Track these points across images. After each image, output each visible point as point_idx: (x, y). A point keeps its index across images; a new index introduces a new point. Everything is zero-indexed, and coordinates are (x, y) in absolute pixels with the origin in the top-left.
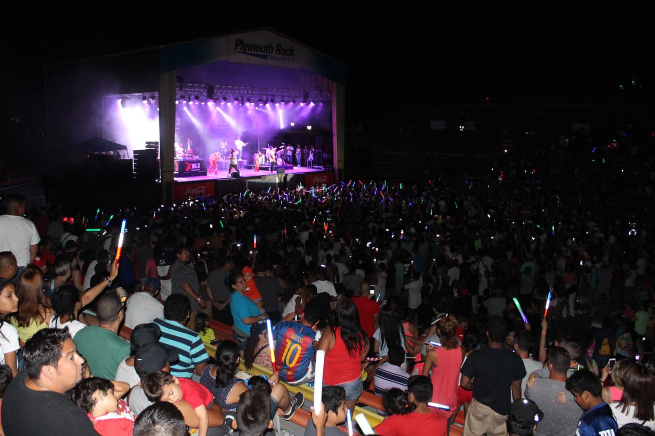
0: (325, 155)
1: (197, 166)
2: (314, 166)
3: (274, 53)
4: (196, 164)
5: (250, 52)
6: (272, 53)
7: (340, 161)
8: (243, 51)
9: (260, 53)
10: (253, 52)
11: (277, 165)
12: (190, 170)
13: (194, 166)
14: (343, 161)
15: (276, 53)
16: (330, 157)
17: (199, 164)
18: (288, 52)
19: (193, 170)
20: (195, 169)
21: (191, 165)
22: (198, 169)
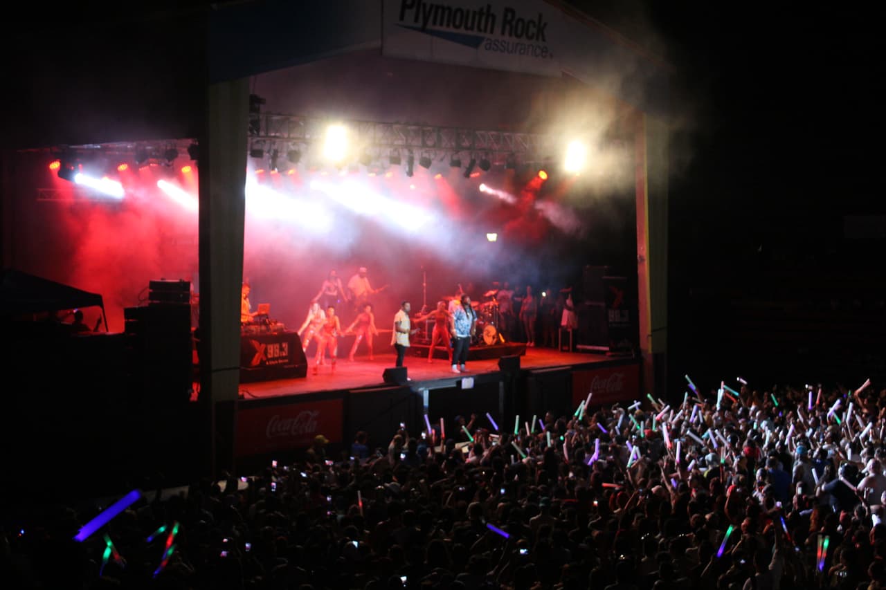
0: (613, 316)
1: (282, 349)
3: (498, 30)
4: (278, 346)
5: (437, 28)
6: (492, 32)
8: (420, 24)
9: (462, 31)
10: (444, 29)
11: (485, 343)
12: (262, 363)
13: (273, 350)
14: (665, 332)
15: (503, 33)
16: (626, 319)
17: (285, 345)
18: (533, 30)
19: (272, 363)
20: (277, 359)
21: (266, 349)
22: (283, 358)
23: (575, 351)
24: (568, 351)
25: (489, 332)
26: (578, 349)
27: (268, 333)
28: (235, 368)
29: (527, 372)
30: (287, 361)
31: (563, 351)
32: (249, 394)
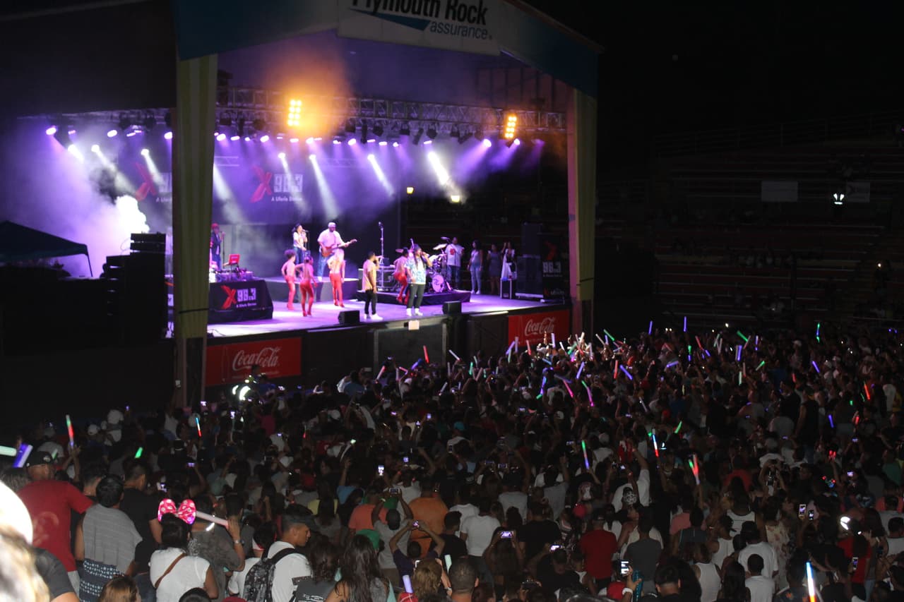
0: (547, 267)
1: (250, 294)
2: (517, 294)
3: (442, 13)
4: (247, 291)
5: (387, 12)
6: (437, 16)
7: (583, 281)
8: (372, 8)
9: (410, 15)
10: (393, 13)
11: (434, 291)
12: (233, 305)
14: (592, 282)
15: (447, 17)
16: (559, 270)
17: (253, 291)
18: (474, 14)
19: (241, 306)
20: (246, 302)
21: (236, 294)
22: (251, 302)
23: (514, 298)
24: (508, 298)
25: (437, 281)
26: (518, 297)
27: (239, 280)
28: (205, 309)
29: (468, 315)
30: (255, 304)
31: (503, 298)
32: (217, 332)
